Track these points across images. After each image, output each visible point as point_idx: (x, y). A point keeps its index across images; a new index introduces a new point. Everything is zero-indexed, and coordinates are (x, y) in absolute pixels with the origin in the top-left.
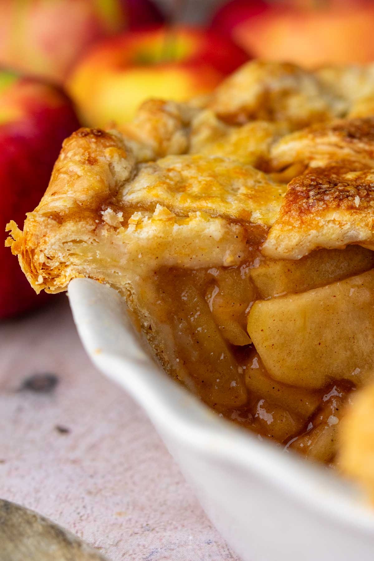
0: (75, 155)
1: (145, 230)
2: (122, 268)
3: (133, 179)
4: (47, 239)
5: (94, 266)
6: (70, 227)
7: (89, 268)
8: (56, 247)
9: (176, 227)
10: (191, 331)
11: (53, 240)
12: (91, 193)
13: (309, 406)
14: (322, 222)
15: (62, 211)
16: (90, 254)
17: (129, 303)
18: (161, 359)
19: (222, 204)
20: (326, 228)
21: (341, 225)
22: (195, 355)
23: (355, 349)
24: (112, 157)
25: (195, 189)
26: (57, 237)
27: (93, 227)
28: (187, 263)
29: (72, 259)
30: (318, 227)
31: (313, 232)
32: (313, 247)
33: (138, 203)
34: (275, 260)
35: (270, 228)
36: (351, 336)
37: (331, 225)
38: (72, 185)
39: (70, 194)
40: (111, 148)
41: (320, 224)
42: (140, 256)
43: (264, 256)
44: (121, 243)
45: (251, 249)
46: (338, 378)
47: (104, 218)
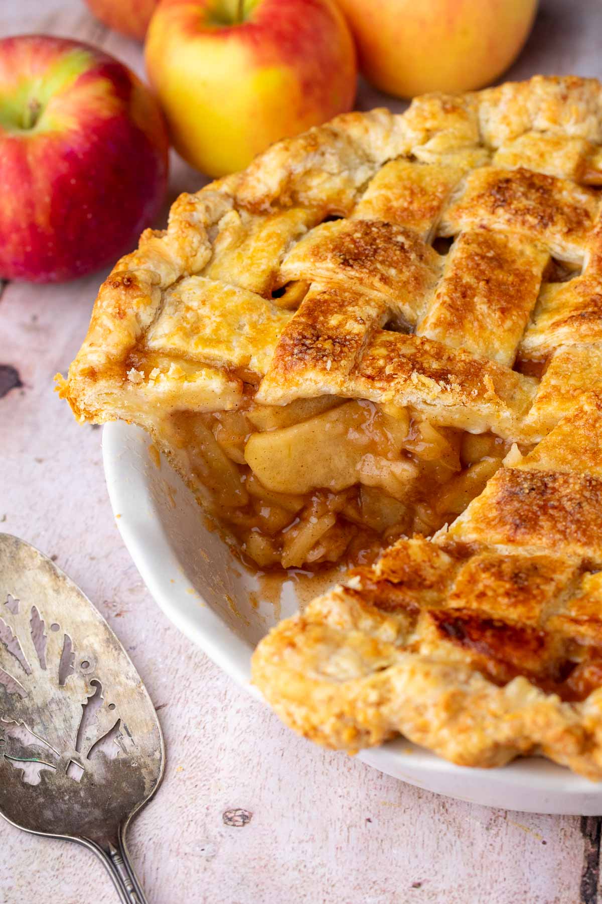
0: (108, 306)
1: (162, 384)
2: (146, 413)
3: (158, 319)
4: (85, 392)
5: (123, 411)
6: (103, 384)
7: (120, 412)
8: (93, 397)
9: (186, 384)
10: (203, 455)
11: (90, 393)
12: (120, 347)
13: (297, 506)
14: (301, 381)
15: (97, 366)
16: (119, 403)
17: (152, 436)
18: (180, 473)
19: (226, 352)
20: (304, 385)
21: (316, 383)
22: (205, 472)
23: (332, 466)
24: (138, 308)
25: (207, 331)
26: (93, 391)
27: (121, 384)
28: (196, 409)
29: (105, 406)
30: (297, 385)
31: (294, 389)
32: (294, 398)
33: (159, 349)
34: (265, 406)
35: (263, 376)
36: (328, 458)
37: (308, 383)
38: (106, 339)
39: (104, 348)
40: (137, 299)
41: (300, 383)
42: (158, 405)
43: (256, 403)
44: (143, 395)
45: (245, 398)
46: (318, 487)
47: (129, 378)
